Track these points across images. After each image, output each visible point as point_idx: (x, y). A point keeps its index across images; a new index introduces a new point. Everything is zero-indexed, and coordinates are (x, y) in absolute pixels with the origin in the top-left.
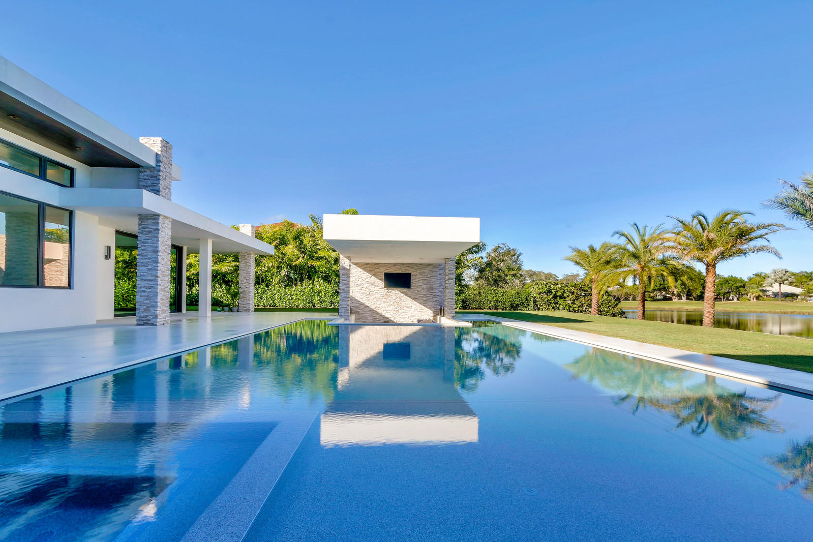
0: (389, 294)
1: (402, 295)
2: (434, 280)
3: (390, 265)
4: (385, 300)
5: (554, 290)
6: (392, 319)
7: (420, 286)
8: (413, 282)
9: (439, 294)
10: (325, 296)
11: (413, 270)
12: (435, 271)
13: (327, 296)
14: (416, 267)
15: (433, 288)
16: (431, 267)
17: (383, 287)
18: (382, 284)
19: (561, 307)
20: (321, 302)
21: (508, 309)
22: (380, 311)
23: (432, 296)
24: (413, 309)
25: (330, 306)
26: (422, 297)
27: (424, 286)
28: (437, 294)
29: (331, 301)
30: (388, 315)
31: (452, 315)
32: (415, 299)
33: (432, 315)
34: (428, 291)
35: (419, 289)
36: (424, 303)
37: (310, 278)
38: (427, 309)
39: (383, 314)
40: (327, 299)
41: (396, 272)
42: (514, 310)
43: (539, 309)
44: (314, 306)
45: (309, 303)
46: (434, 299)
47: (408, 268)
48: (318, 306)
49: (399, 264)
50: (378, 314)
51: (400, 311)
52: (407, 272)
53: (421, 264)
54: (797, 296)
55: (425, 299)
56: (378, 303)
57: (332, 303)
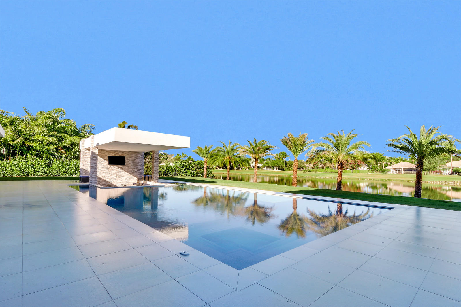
0: (111, 168)
1: (119, 169)
2: (138, 161)
3: (112, 151)
4: (108, 172)
5: (185, 165)
6: (113, 183)
7: (129, 164)
8: (127, 162)
9: (141, 168)
10: (39, 168)
11: (126, 155)
12: (139, 156)
13: (40, 168)
14: (128, 153)
15: (138, 165)
16: (136, 154)
17: (108, 164)
18: (107, 162)
19: (188, 174)
20: (35, 172)
21: (162, 175)
22: (105, 179)
23: (137, 170)
24: (126, 177)
25: (43, 175)
26: (131, 170)
27: (133, 164)
28: (139, 169)
29: (44, 172)
30: (111, 181)
31: (157, 180)
32: (127, 171)
33: (137, 180)
34: (135, 167)
35: (130, 166)
36: (133, 174)
37: (22, 154)
38: (134, 177)
39: (107, 181)
40: (41, 171)
41: (115, 156)
42: (165, 176)
43: (177, 175)
44: (28, 175)
45: (23, 173)
46: (138, 172)
47: (123, 154)
48: (31, 175)
49: (117, 151)
50: (103, 180)
51: (118, 178)
52: (122, 156)
53: (131, 152)
54: (260, 167)
55: (133, 171)
56: (104, 174)
57: (45, 173)
